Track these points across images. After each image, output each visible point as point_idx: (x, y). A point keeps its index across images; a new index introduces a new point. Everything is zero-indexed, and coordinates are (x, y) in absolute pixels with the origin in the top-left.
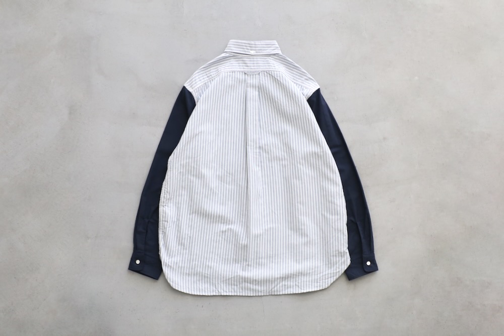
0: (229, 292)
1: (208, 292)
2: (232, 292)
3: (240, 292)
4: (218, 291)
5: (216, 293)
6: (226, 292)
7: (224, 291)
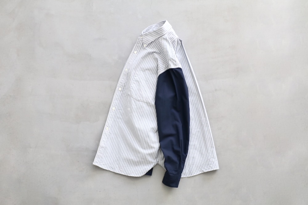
0: (208, 169)
1: (196, 173)
2: (210, 169)
3: (215, 168)
4: (202, 170)
5: (201, 172)
6: (207, 170)
7: (205, 169)
